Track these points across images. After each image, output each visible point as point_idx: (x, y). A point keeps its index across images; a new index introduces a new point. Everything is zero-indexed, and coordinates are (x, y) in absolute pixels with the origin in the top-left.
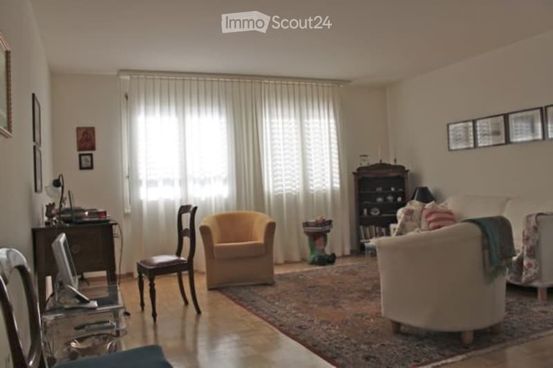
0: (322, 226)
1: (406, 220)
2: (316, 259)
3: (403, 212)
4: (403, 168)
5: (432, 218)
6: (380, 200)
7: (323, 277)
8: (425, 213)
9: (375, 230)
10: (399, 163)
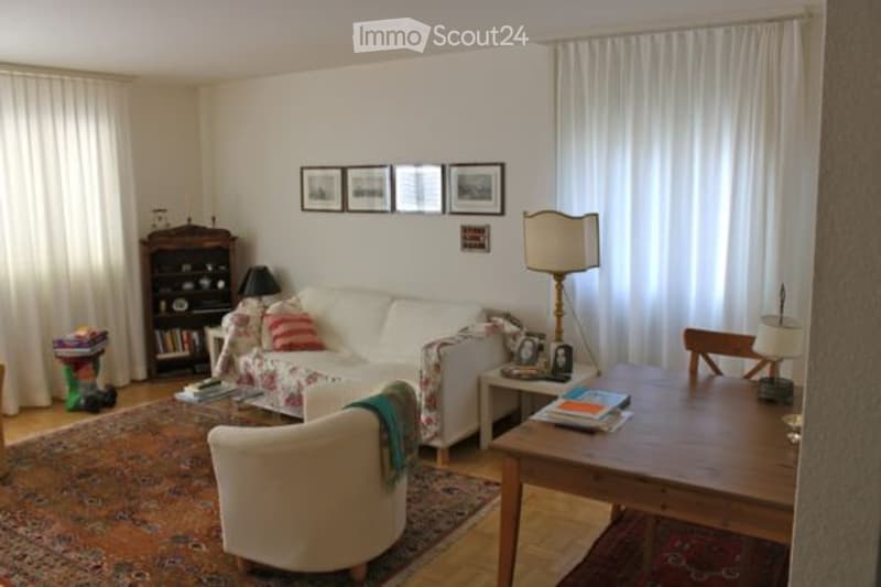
0: (90, 346)
1: (237, 334)
2: (82, 401)
3: (232, 319)
4: (227, 233)
5: (281, 329)
6: (188, 286)
7: (99, 447)
8: (267, 322)
9: (182, 337)
10: (219, 226)
